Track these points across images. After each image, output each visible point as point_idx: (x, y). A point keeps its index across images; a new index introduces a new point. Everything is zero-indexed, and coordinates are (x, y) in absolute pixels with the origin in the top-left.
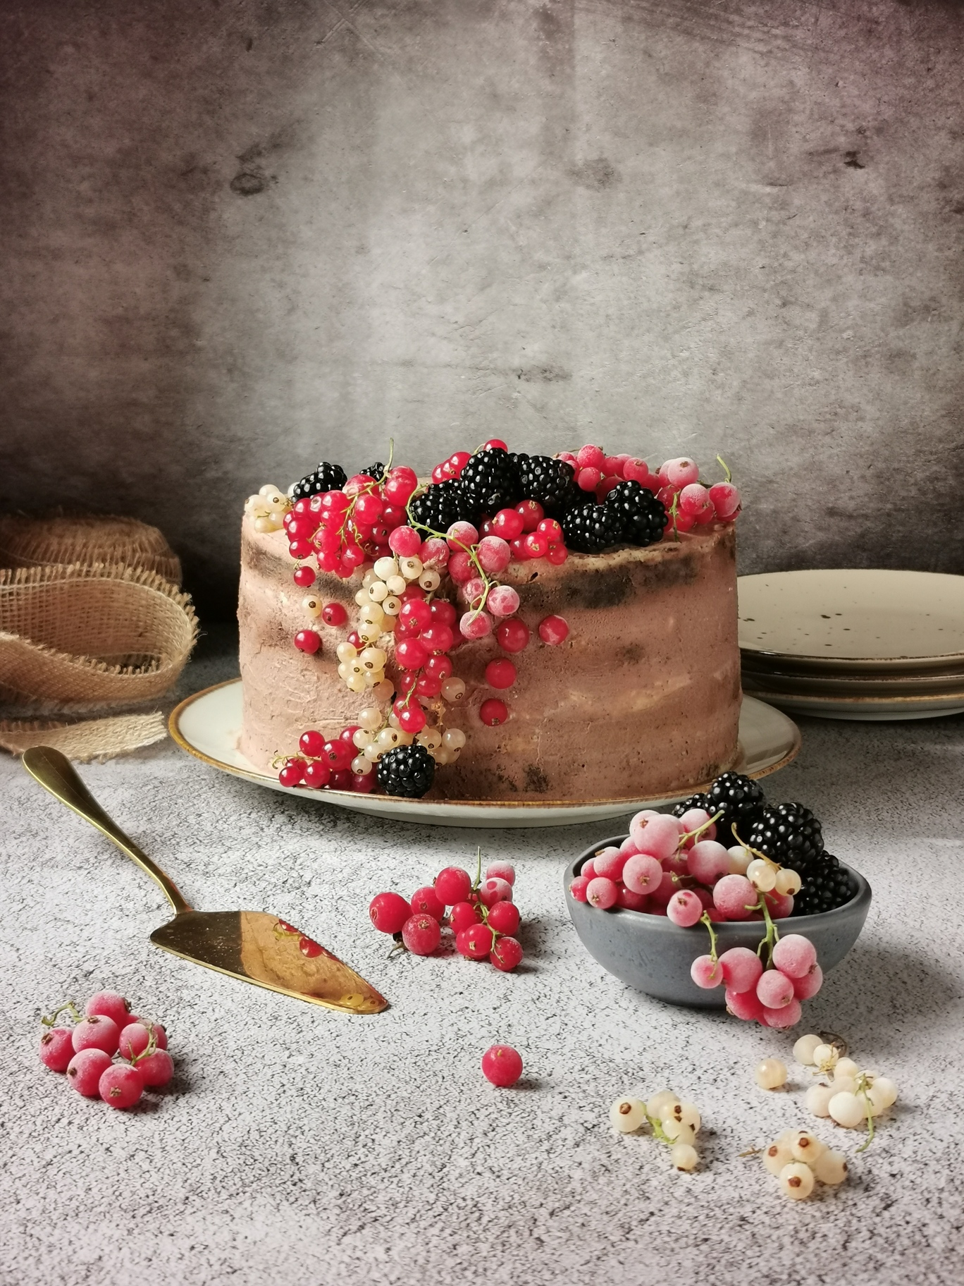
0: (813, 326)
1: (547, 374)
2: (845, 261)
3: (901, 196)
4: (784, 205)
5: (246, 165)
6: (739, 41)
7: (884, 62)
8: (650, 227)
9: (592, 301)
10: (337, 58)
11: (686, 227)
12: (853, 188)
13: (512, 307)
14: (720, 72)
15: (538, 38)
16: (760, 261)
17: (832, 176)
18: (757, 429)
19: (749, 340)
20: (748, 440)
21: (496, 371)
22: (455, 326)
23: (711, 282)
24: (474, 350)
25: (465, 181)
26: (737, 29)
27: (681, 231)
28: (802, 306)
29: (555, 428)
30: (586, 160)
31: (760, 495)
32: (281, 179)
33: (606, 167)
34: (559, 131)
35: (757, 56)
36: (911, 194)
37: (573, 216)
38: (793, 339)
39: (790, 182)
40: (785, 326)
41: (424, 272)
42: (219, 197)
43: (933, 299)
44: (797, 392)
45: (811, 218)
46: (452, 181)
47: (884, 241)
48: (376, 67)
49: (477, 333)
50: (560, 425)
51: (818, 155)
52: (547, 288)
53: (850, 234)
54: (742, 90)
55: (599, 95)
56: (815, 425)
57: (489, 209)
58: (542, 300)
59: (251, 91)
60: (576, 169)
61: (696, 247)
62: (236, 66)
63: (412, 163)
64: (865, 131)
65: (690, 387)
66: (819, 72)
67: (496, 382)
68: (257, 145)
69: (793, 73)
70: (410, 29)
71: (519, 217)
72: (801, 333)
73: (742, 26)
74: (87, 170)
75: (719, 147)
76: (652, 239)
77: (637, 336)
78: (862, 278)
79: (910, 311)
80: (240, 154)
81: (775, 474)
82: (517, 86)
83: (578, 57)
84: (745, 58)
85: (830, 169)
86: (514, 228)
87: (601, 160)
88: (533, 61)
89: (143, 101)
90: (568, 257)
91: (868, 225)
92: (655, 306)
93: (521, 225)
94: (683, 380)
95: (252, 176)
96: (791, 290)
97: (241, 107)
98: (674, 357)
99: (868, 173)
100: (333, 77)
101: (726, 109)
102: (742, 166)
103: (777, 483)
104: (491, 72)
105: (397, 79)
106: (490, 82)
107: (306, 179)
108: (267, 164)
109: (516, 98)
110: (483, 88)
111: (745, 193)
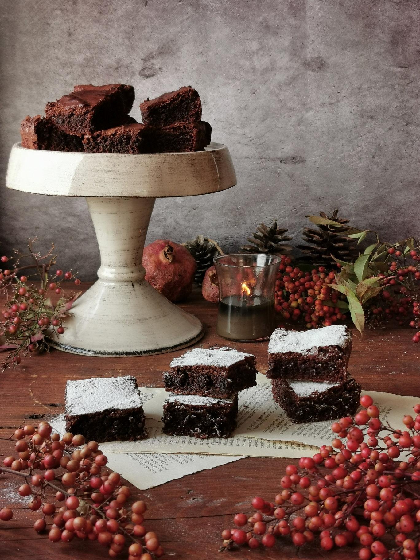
1: (294, 160)
4: (407, 77)
5: (146, 63)
8: (342, 89)
9: (315, 125)
10: (189, 9)
11: (360, 89)
13: (277, 129)
14: (377, 12)
16: (395, 104)
18: (394, 183)
19: (390, 141)
20: (390, 189)
21: (270, 159)
22: (250, 139)
23: (372, 114)
24: (259, 150)
25: (254, 69)
27: (357, 91)
28: (415, 125)
29: (298, 185)
30: (312, 58)
31: (396, 214)
32: (164, 69)
33: (322, 61)
34: (299, 44)
35: (394, 4)
37: (306, 85)
38: (411, 140)
39: (410, 66)
40: (407, 135)
41: (235, 113)
42: (134, 79)
44: (413, 165)
45: (419, 83)
46: (247, 69)
48: (209, 12)
49: (261, 142)
50: (300, 184)
52: (293, 119)
54: (387, 21)
55: (318, 26)
57: (265, 82)
58: (291, 125)
59: (148, 27)
60: (307, 62)
61: (364, 98)
62: (140, 14)
63: (228, 60)
65: (362, 164)
67: (270, 164)
68: (151, 53)
69: (412, 12)
71: (280, 86)
72: (415, 138)
74: (70, 69)
75: (376, 49)
76: (343, 95)
77: (337, 141)
80: (143, 58)
81: (403, 205)
82: (278, 21)
83: (308, 7)
84: (388, 5)
86: (277, 91)
87: (319, 57)
88: (286, 10)
89: (95, 34)
90: (304, 105)
92: (345, 127)
93: (281, 90)
94: (359, 161)
95: (150, 68)
96: (410, 117)
97: (143, 34)
98: (354, 150)
100: (188, 18)
101: (379, 31)
102: (387, 59)
103: (404, 209)
104: (265, 15)
105: (219, 19)
106: (265, 20)
107: (176, 69)
108: (157, 63)
109: (278, 28)
110: (261, 23)
111: (388, 71)
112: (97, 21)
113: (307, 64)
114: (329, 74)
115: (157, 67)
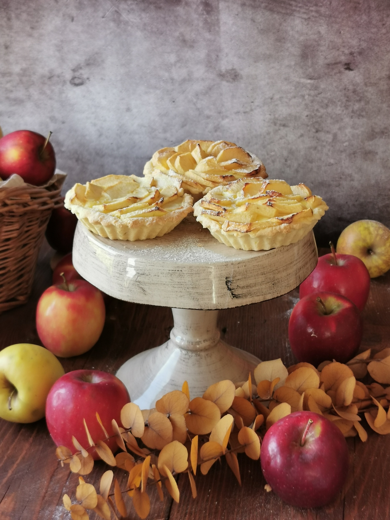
0: (330, 140)
2: (345, 112)
3: (370, 83)
4: (316, 88)
5: (75, 73)
6: (295, 13)
7: (362, 21)
8: (255, 99)
9: (231, 131)
10: (112, 24)
11: (272, 99)
12: (348, 80)
14: (286, 28)
15: (203, 14)
16: (306, 113)
17: (338, 75)
19: (301, 147)
23: (284, 123)
25: (172, 79)
26: (294, 8)
27: (269, 100)
28: (325, 132)
30: (226, 70)
32: (91, 79)
33: (235, 73)
34: (214, 57)
35: (303, 20)
36: (375, 82)
37: (221, 94)
38: (321, 146)
39: (319, 78)
40: (317, 141)
41: (156, 119)
42: (65, 87)
43: (386, 128)
44: (323, 168)
45: (329, 94)
46: (167, 79)
47: (363, 103)
48: (129, 28)
51: (331, 66)
52: (211, 126)
53: (347, 101)
54: (297, 36)
55: (231, 40)
56: (332, 183)
57: (184, 92)
58: (209, 132)
59: (75, 41)
60: (222, 73)
61: (276, 107)
62: (68, 29)
63: (148, 71)
64: (353, 54)
65: (276, 167)
66: (332, 27)
68: (79, 65)
69: (320, 28)
70: (144, 10)
71: (197, 95)
72: (324, 143)
73: (296, 6)
75: (286, 62)
76: (256, 104)
77: (252, 145)
78: (352, 120)
79: (374, 134)
80: (73, 68)
82: (194, 36)
83: (221, 23)
84: (297, 21)
85: (337, 71)
86: (195, 100)
87: (233, 69)
88: (201, 24)
89: (29, 47)
90: (220, 113)
91: (355, 96)
92: (259, 133)
93: (198, 99)
94: (272, 164)
95: (79, 78)
96: (320, 125)
97: (71, 47)
98: (268, 154)
99: (355, 73)
100: (111, 33)
101: (289, 45)
102: (297, 71)
104: (182, 30)
105: (139, 34)
106: (182, 35)
107: (102, 79)
108: (85, 73)
109: (194, 41)
110: (178, 37)
111: (299, 83)
112: (30, 35)
113: (222, 76)
114: (243, 85)
115: (85, 76)
